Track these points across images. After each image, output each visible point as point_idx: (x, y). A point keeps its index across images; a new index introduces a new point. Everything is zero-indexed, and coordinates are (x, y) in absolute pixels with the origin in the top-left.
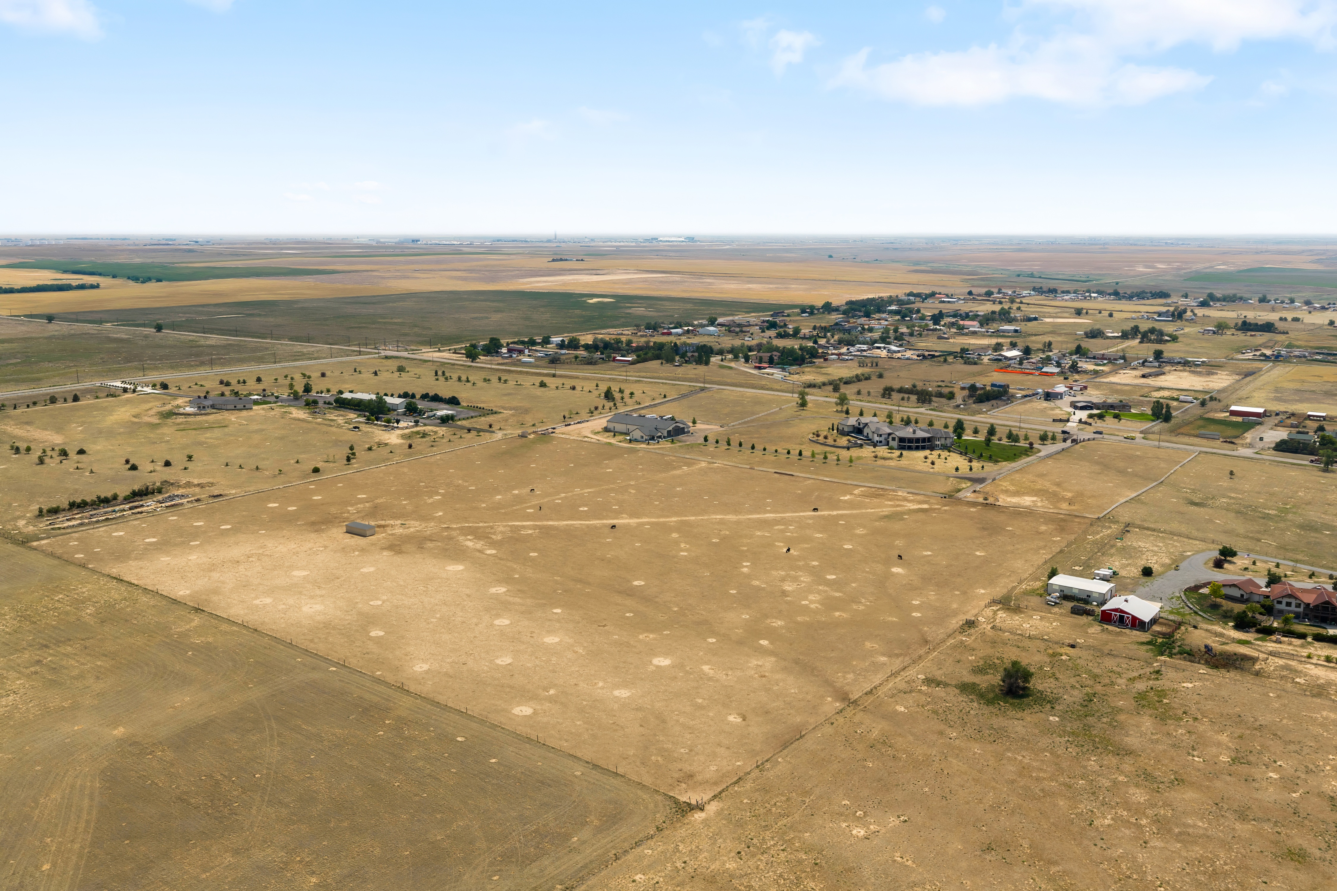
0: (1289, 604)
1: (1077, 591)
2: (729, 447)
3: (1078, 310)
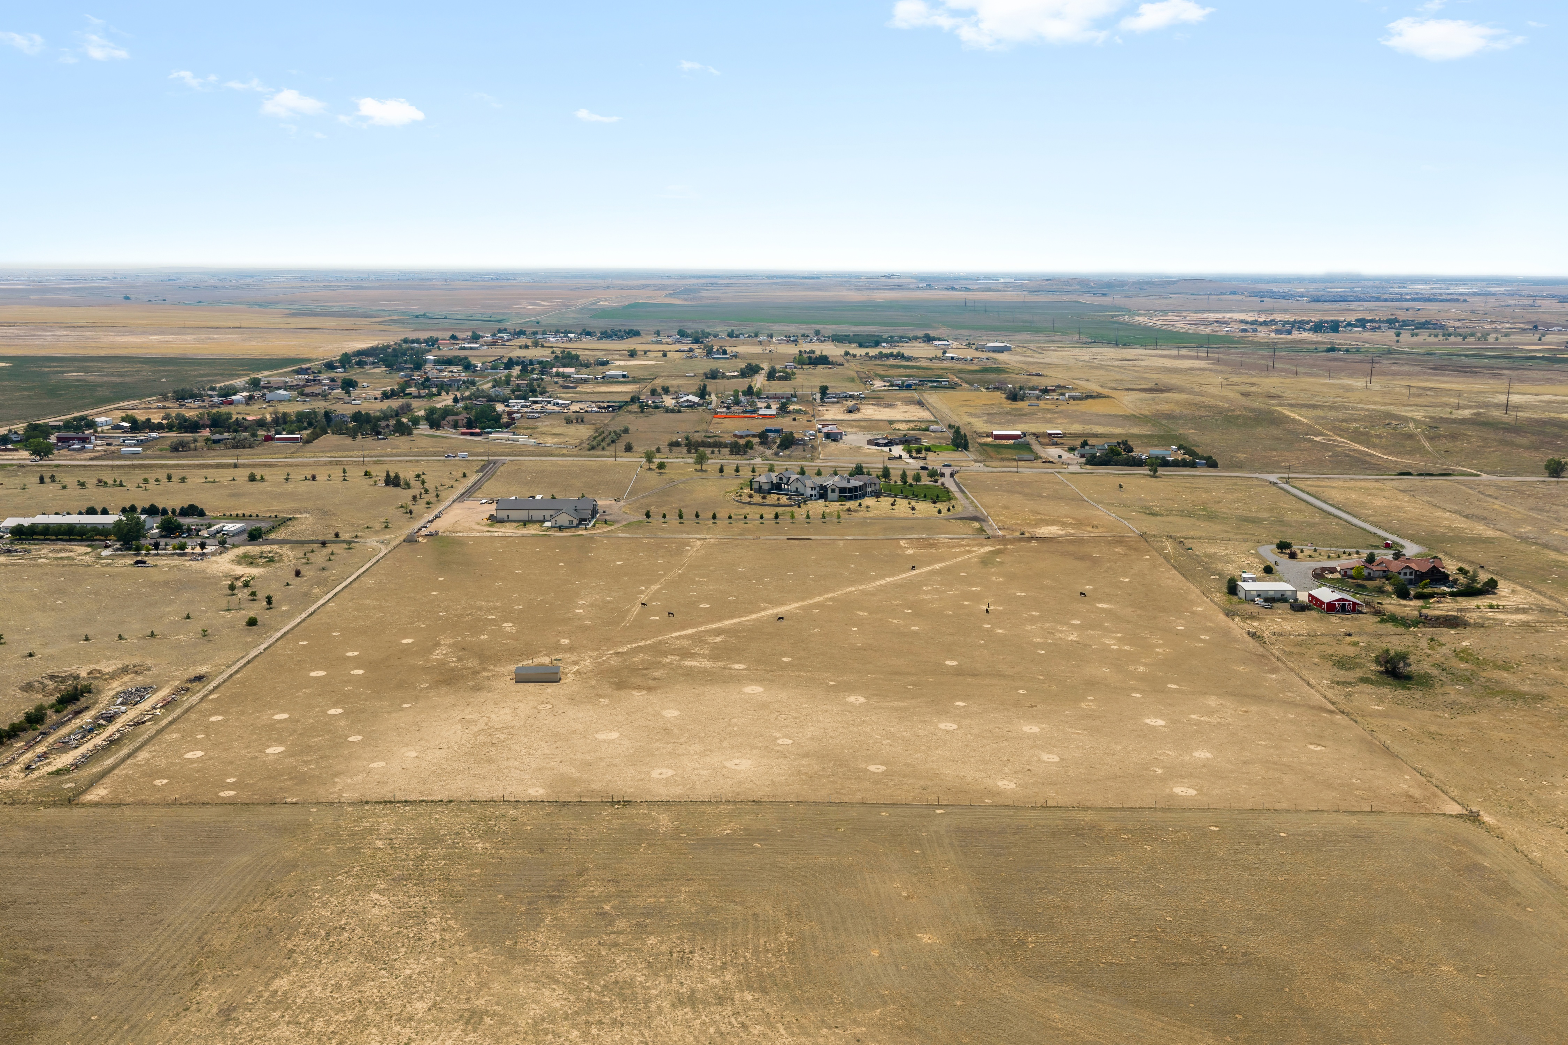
0: (1405, 574)
1: (1272, 593)
2: (682, 520)
3: (628, 351)
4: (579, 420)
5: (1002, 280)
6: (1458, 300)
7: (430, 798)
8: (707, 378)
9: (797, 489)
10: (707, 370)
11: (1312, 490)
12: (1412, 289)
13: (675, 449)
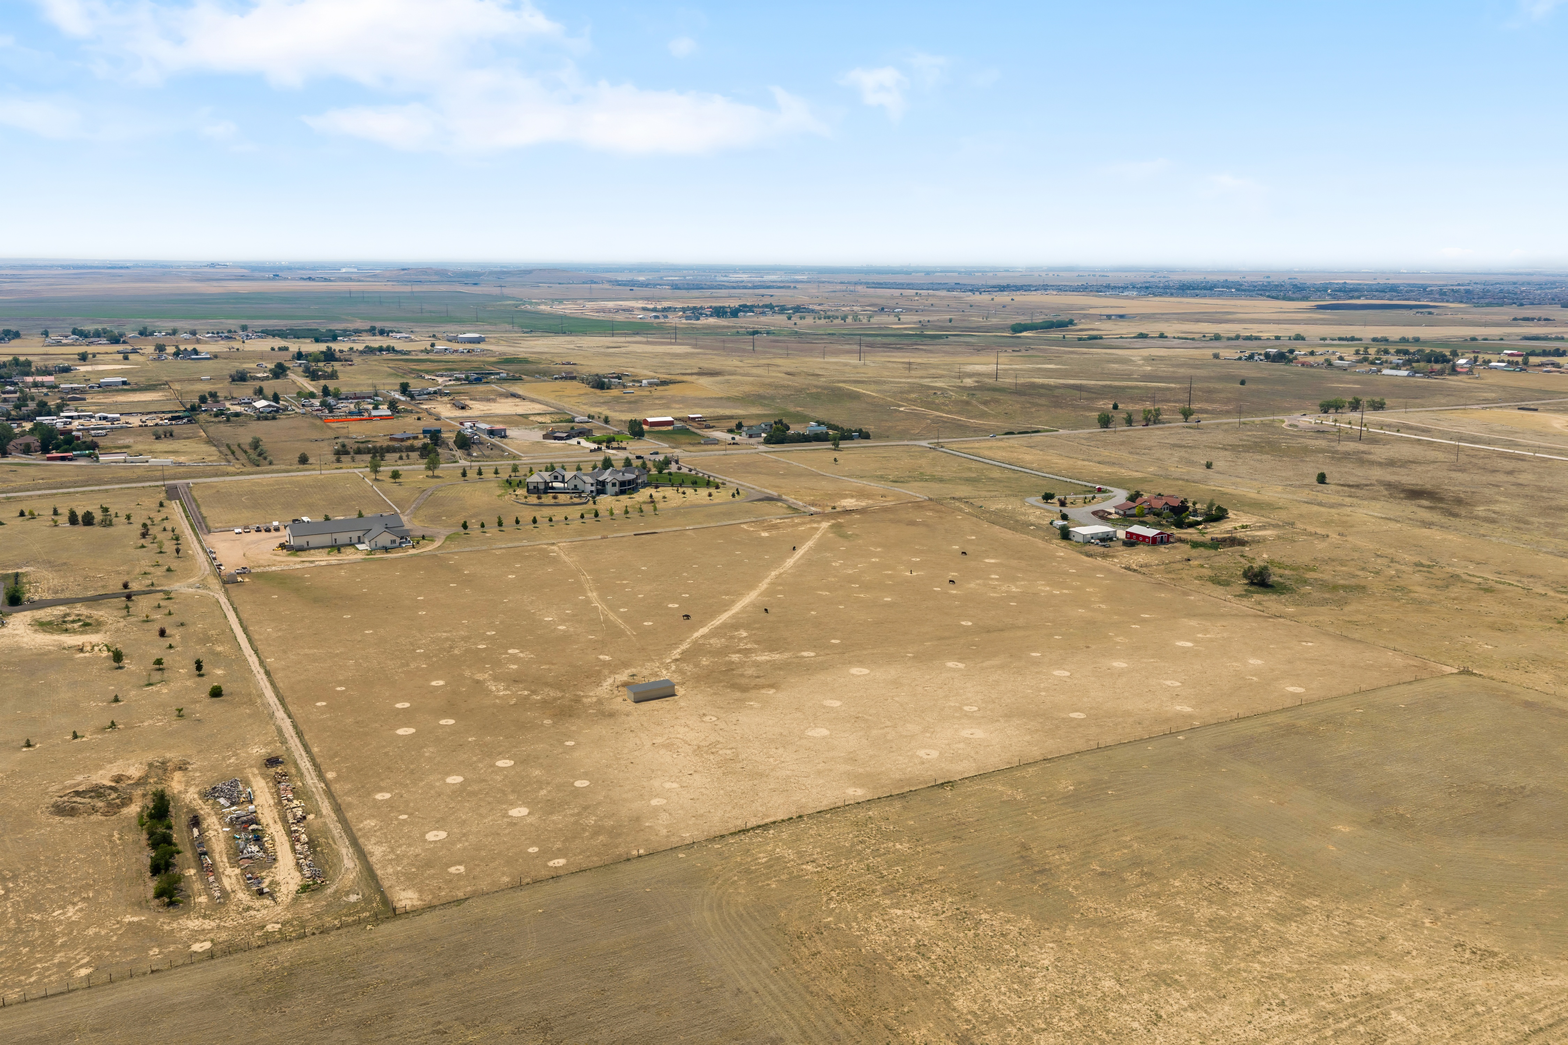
2: (502, 528)
3: (79, 354)
4: (168, 435)
5: (344, 270)
6: (789, 287)
7: (767, 820)
8: (233, 380)
9: (576, 486)
10: (233, 372)
11: (971, 451)
12: (734, 277)
13: (344, 458)
